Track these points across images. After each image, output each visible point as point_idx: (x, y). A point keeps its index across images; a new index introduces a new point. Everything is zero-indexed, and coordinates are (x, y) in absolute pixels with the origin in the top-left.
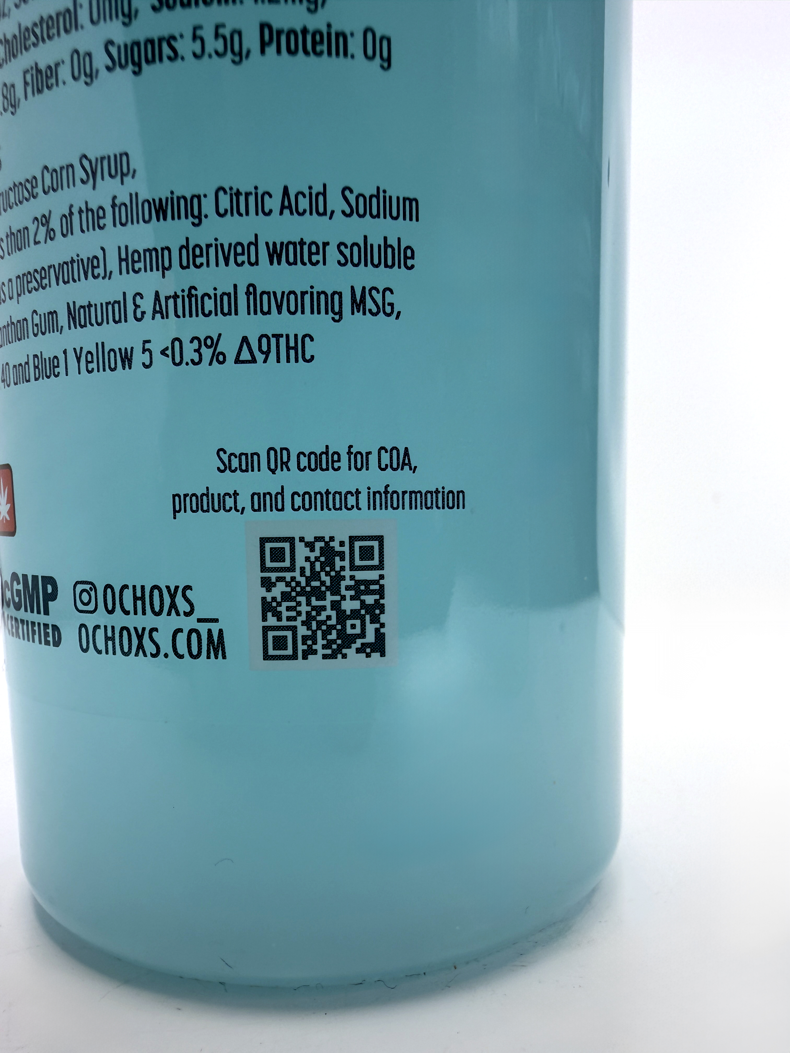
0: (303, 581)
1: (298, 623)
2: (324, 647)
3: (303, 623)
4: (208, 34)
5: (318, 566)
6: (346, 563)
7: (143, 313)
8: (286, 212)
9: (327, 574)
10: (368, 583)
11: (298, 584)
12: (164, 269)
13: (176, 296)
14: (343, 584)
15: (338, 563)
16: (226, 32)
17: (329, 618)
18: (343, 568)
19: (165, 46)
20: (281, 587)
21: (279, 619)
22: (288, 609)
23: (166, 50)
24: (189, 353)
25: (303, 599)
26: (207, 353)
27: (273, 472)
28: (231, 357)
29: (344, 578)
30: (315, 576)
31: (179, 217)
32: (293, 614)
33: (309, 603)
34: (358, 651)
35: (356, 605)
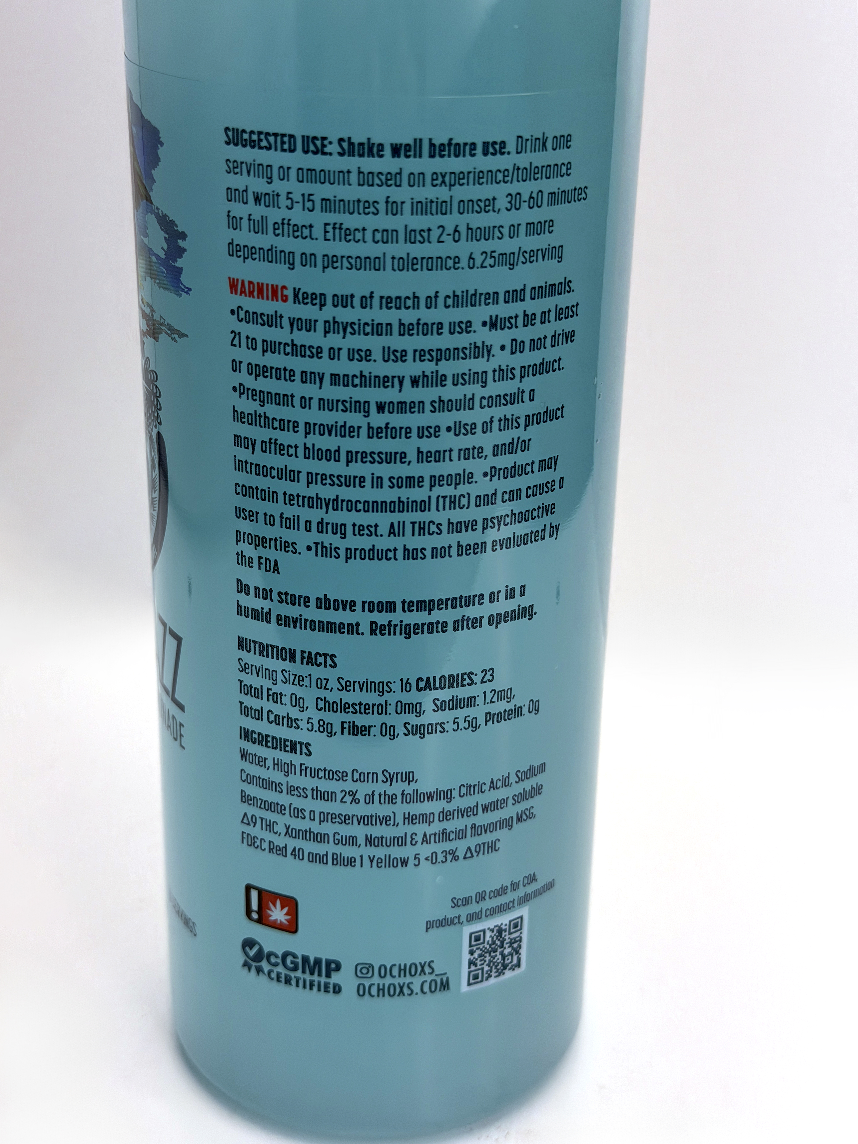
0: (488, 947)
1: (484, 966)
2: (496, 972)
3: (487, 965)
4: (461, 721)
5: (495, 938)
6: (507, 933)
7: (416, 842)
8: (492, 789)
9: (499, 940)
10: (515, 939)
11: (486, 948)
12: (430, 822)
13: (435, 834)
14: (505, 942)
15: (504, 934)
16: (470, 719)
17: (498, 959)
18: (505, 936)
19: (438, 726)
20: (478, 952)
21: (476, 966)
22: (481, 961)
23: (439, 728)
24: (440, 857)
25: (487, 955)
26: (449, 857)
27: (478, 903)
28: (461, 857)
29: (505, 940)
30: (494, 943)
31: (440, 799)
32: (483, 962)
33: (490, 955)
34: (510, 969)
35: (510, 950)
